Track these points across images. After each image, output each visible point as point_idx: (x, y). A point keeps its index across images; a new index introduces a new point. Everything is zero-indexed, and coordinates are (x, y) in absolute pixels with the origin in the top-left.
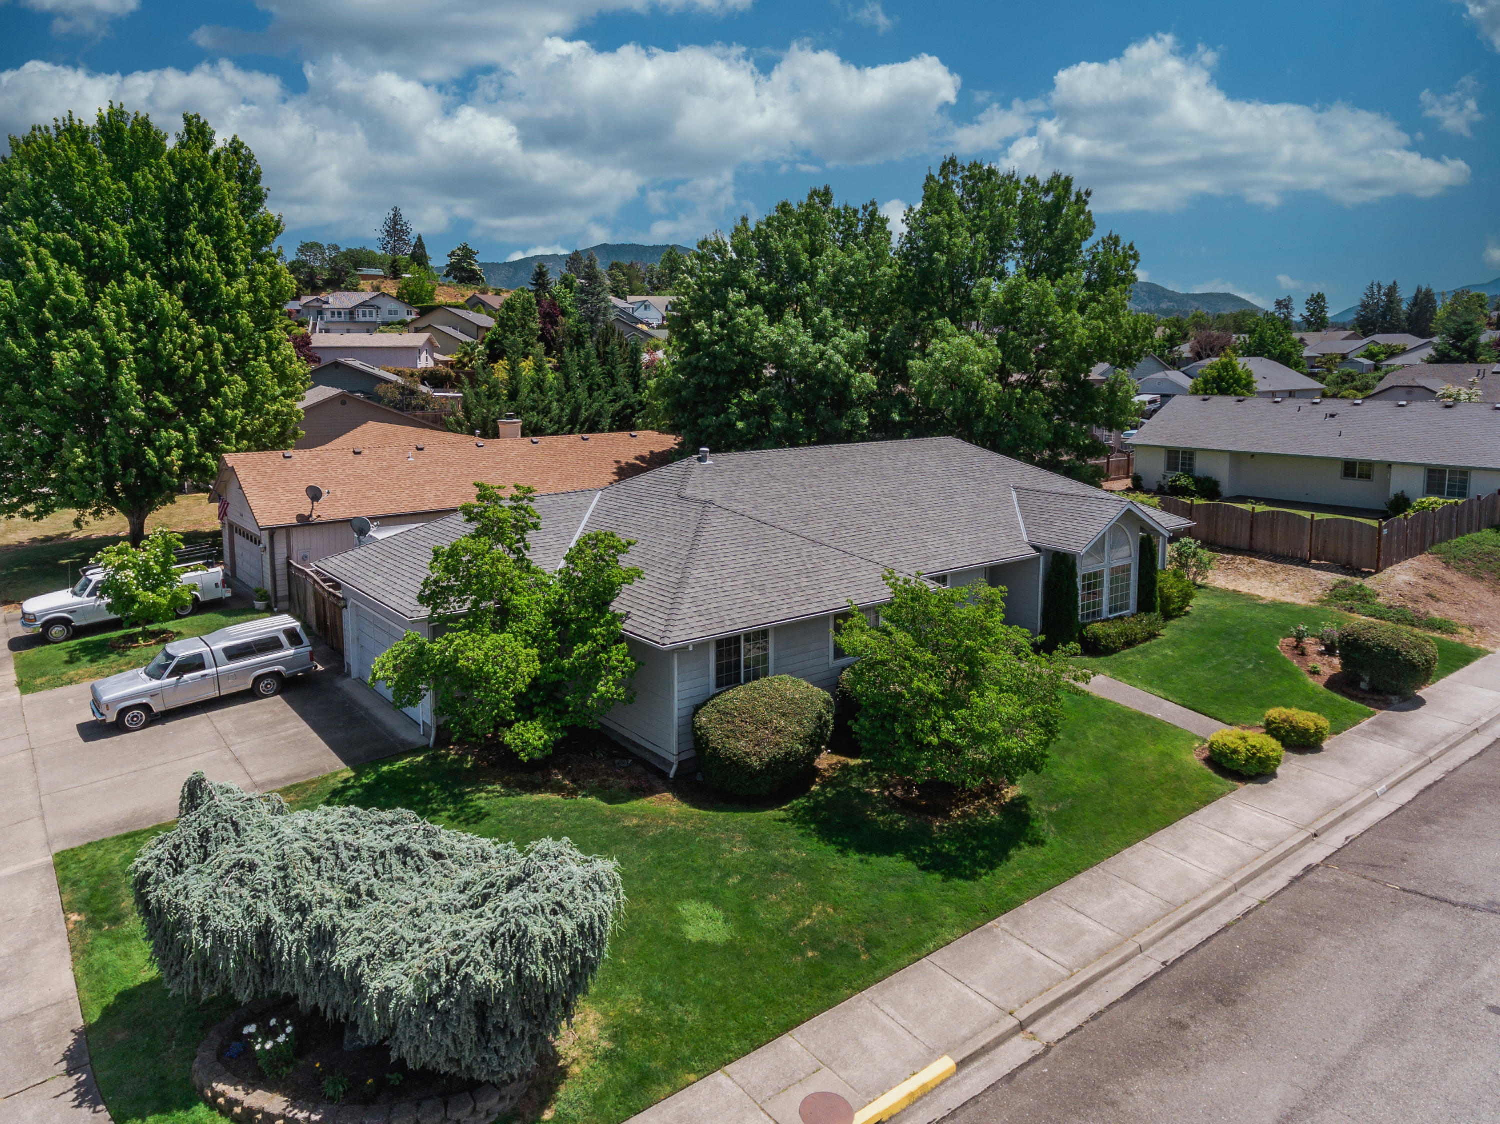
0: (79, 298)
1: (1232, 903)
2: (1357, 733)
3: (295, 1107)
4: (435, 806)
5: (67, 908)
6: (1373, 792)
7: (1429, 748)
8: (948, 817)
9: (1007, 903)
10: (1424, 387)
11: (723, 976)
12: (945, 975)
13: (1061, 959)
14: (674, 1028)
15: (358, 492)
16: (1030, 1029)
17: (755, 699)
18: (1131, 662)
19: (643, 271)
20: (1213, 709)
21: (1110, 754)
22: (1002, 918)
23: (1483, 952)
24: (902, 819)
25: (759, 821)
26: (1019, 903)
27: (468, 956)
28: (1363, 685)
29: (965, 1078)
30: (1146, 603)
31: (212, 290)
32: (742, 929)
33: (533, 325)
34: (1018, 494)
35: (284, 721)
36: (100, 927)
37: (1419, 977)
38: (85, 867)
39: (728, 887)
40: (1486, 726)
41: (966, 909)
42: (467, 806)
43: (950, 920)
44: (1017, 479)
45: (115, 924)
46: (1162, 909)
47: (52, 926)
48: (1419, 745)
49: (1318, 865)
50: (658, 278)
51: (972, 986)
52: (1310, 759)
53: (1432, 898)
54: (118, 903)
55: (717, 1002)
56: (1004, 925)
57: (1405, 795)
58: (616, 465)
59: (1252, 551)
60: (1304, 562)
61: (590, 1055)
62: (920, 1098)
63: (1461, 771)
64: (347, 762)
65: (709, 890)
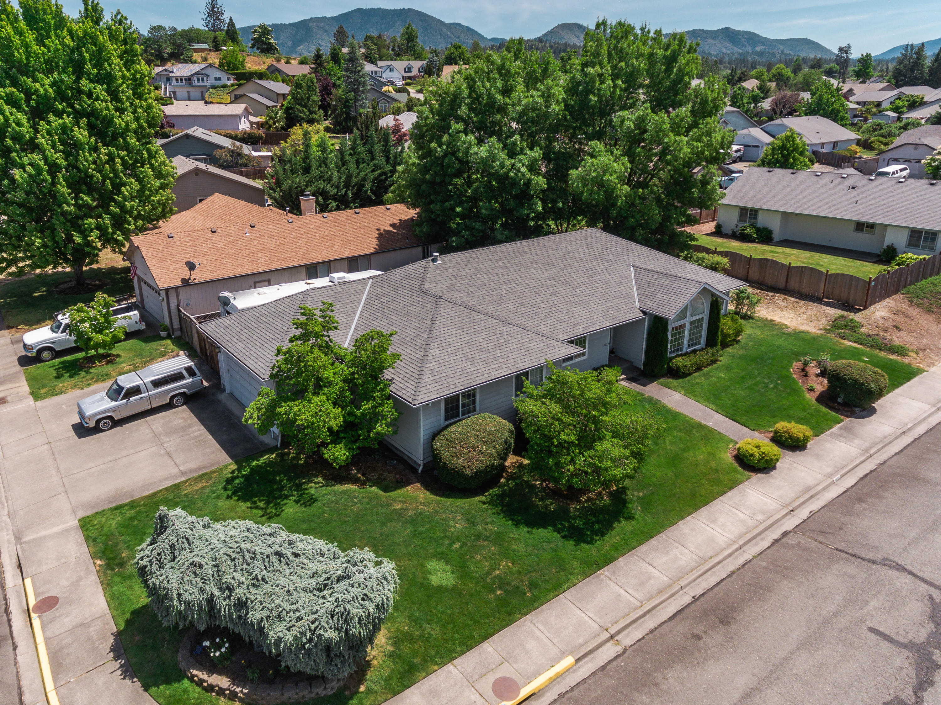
0: (26, 130)
1: (736, 558)
2: (830, 436)
3: (234, 685)
4: (286, 492)
5: (94, 556)
6: (831, 480)
7: (871, 447)
8: (579, 501)
9: (609, 559)
10: (926, 145)
11: (451, 608)
12: (572, 606)
13: (637, 596)
14: (426, 639)
15: (217, 260)
16: (616, 638)
17: (468, 432)
18: (698, 383)
19: (388, 41)
20: (745, 418)
21: (678, 455)
22: (605, 569)
23: (873, 592)
24: (552, 504)
25: (470, 505)
26: (616, 559)
27: (320, 624)
28: (839, 400)
29: (579, 668)
30: (711, 342)
31: (109, 122)
32: (462, 577)
33: (315, 98)
34: (635, 271)
35: (190, 426)
36: (113, 569)
37: (834, 608)
38: (97, 529)
39: (453, 551)
40: (910, 429)
41: (586, 563)
42: (304, 494)
43: (577, 571)
44: (635, 258)
45: (121, 567)
46: (697, 562)
47: (87, 567)
48: (867, 444)
49: (790, 532)
50: (398, 46)
51: (587, 613)
52: (798, 456)
53: (852, 555)
54: (120, 554)
55: (448, 623)
56: (607, 573)
57: (850, 481)
58: (377, 232)
59: (786, 291)
60: (818, 300)
61: (382, 654)
62: (555, 680)
63: (888, 463)
64: (232, 457)
65: (443, 553)
